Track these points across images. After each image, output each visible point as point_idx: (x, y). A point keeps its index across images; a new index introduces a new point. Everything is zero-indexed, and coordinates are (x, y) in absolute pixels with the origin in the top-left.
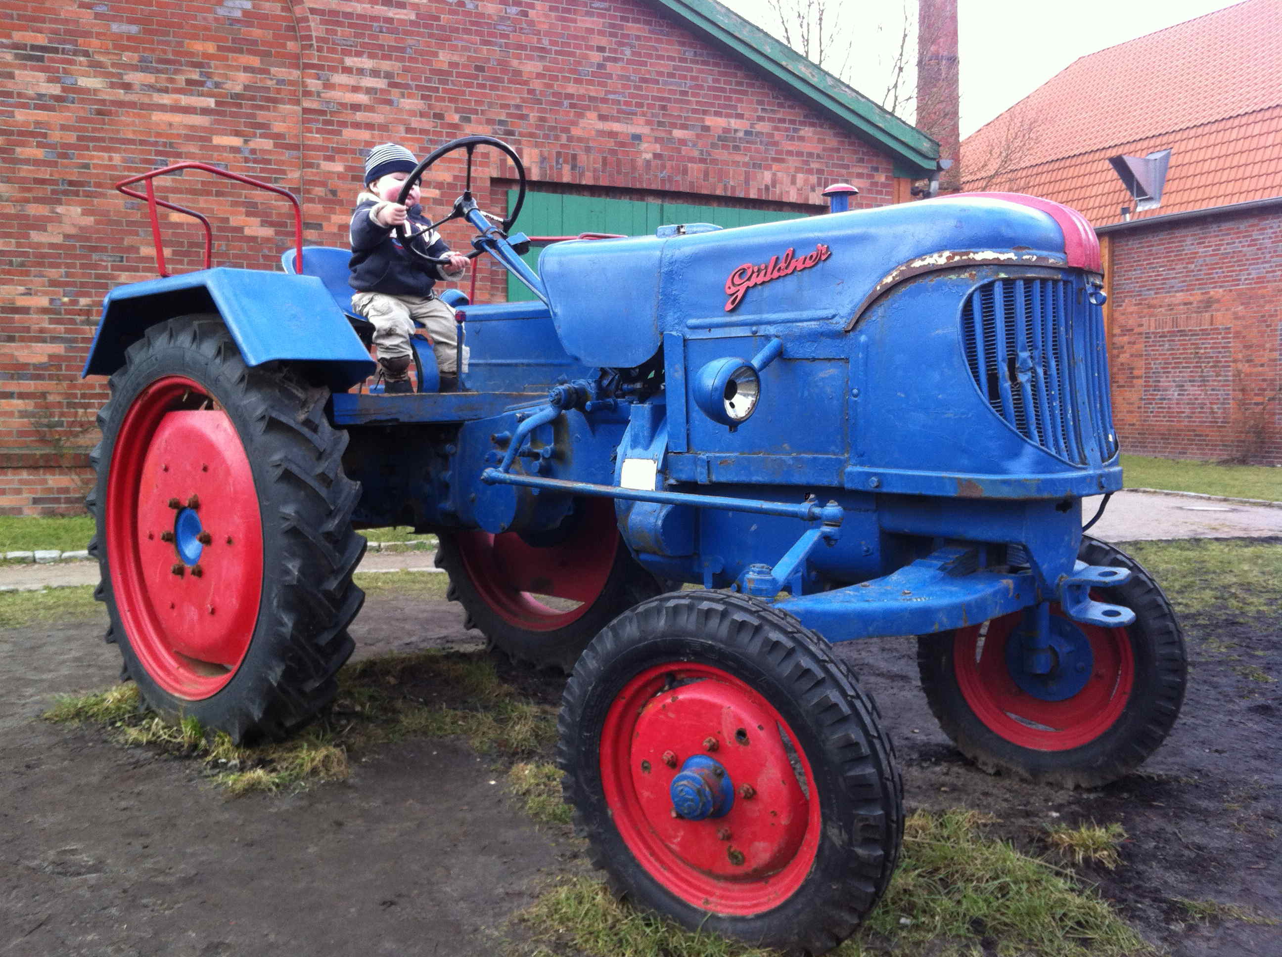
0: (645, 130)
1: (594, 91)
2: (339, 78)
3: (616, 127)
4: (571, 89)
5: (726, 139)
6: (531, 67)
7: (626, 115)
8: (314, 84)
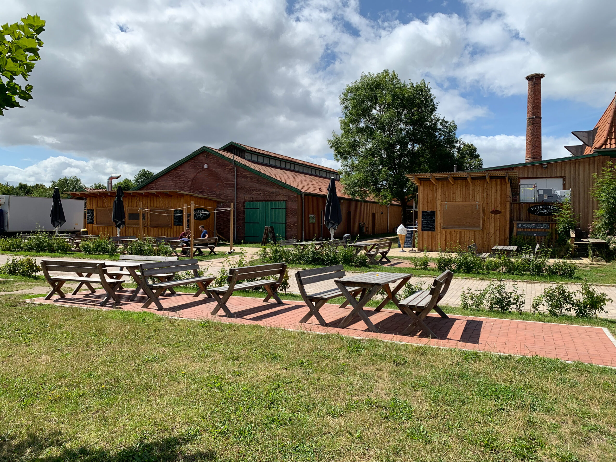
0: (261, 192)
1: (255, 188)
2: (227, 191)
3: (257, 192)
4: (252, 188)
5: (272, 192)
6: (247, 186)
7: (259, 191)
8: (225, 192)
